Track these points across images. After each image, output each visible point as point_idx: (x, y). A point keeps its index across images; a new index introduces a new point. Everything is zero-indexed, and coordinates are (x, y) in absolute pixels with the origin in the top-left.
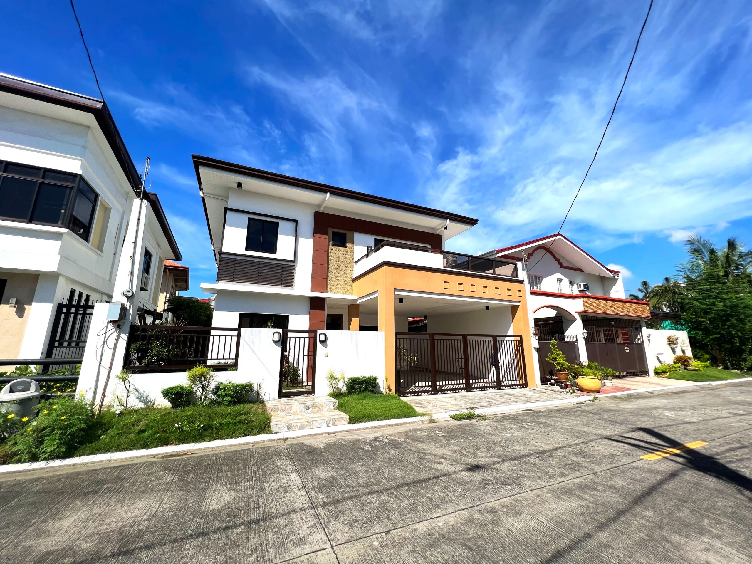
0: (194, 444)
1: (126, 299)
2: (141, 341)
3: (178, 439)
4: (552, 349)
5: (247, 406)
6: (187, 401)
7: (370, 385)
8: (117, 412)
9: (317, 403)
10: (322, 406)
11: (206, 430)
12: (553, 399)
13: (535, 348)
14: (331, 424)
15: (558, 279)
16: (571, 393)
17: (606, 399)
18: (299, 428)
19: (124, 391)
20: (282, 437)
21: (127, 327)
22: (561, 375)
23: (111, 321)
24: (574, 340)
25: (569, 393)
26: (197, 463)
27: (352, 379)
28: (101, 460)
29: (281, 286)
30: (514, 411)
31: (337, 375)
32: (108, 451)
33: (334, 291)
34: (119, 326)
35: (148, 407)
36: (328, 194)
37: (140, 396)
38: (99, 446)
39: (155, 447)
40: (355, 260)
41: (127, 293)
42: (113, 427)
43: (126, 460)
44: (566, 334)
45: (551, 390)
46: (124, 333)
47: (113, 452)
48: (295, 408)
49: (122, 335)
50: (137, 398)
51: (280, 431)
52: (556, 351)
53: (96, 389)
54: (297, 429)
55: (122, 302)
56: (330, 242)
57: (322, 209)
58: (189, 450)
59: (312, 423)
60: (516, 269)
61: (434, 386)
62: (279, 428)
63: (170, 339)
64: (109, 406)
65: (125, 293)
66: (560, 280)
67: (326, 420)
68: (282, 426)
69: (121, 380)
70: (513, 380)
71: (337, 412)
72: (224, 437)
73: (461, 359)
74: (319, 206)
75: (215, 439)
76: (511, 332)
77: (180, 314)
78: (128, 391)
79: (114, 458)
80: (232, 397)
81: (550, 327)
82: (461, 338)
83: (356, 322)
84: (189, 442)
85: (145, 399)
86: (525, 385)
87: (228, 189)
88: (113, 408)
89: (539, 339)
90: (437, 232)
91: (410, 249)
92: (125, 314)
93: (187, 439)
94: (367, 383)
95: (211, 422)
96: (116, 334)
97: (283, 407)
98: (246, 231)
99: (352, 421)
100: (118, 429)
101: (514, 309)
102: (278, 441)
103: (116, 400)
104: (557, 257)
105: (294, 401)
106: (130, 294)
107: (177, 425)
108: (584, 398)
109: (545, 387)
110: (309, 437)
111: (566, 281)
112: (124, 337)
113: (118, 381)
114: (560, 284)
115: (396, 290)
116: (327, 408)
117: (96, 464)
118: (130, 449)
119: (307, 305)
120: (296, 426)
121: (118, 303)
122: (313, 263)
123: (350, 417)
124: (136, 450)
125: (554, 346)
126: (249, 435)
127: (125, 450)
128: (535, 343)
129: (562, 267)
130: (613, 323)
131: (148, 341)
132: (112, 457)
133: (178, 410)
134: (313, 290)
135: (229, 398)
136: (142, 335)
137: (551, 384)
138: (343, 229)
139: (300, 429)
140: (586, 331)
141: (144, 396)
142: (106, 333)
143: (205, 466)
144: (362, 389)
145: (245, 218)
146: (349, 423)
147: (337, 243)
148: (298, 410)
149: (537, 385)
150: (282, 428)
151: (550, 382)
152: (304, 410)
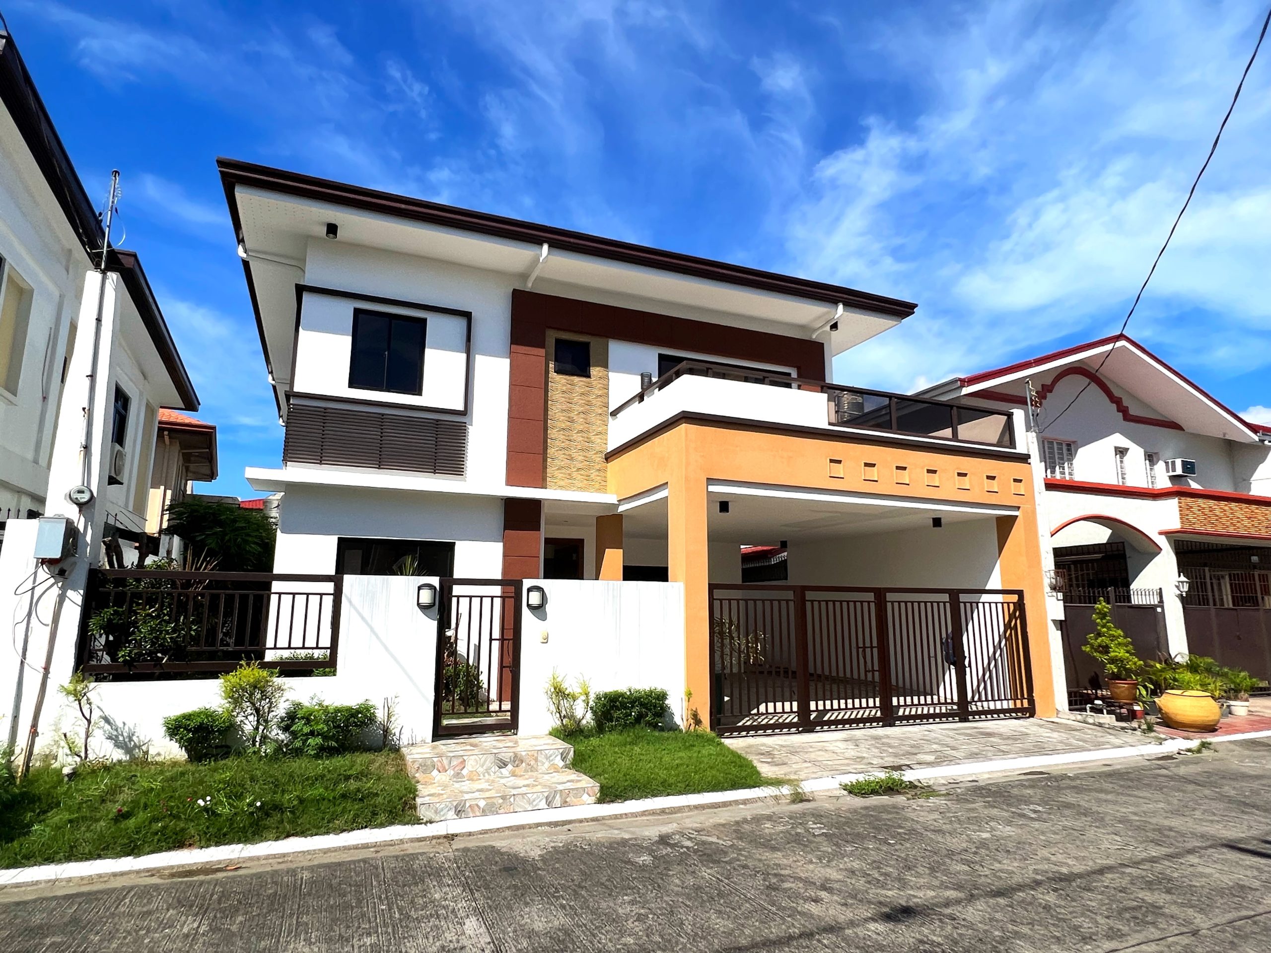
0: (241, 846)
1: (76, 509)
2: (113, 606)
3: (206, 833)
4: (1097, 624)
5: (361, 759)
6: (222, 747)
7: (650, 710)
8: (66, 771)
9: (524, 754)
10: (536, 760)
11: (268, 815)
12: (1098, 746)
13: (1054, 621)
14: (558, 801)
15: (1116, 448)
16: (1144, 731)
17: (1232, 747)
18: (483, 811)
19: (79, 722)
20: (444, 833)
21: (81, 574)
22: (1120, 687)
23: (44, 561)
24: (1155, 601)
25: (1138, 733)
26: (250, 891)
27: (606, 695)
28: (35, 879)
29: (435, 473)
30: (1000, 774)
31: (571, 686)
32: (49, 860)
33: (562, 483)
34: (62, 573)
35: (133, 760)
36: (545, 247)
37: (115, 733)
38: (29, 847)
39: (153, 852)
40: (611, 409)
41: (79, 496)
42: (58, 804)
43: (90, 880)
44: (1134, 586)
45: (1094, 724)
46: (75, 589)
47: (60, 861)
48: (471, 764)
49: (70, 593)
50: (110, 738)
51: (437, 819)
52: (1109, 629)
53: (16, 718)
54: (478, 814)
55: (67, 516)
56: (552, 365)
57: (530, 285)
58: (231, 860)
59: (512, 800)
60: (1009, 427)
61: (804, 711)
62: (436, 812)
63: (179, 600)
64: (47, 756)
65: (74, 496)
66: (1121, 452)
67: (546, 794)
68: (442, 806)
69: (71, 698)
70: (999, 700)
71: (573, 775)
72: (309, 829)
73: (872, 647)
74: (524, 276)
75: (288, 836)
76: (995, 582)
77: (199, 539)
78: (89, 721)
79: (63, 877)
80: (325, 737)
81: (1093, 569)
82: (871, 596)
83: (614, 558)
84: (230, 843)
85: (127, 740)
86: (1030, 712)
87: (305, 240)
88: (56, 760)
89: (1065, 600)
90: (814, 337)
91: (746, 380)
92: (75, 545)
93: (225, 835)
94: (642, 705)
95: (278, 797)
96: (55, 591)
97: (445, 762)
98: (348, 340)
99: (607, 795)
100: (69, 809)
101: (1005, 525)
102: (434, 841)
103: (63, 743)
104: (1117, 393)
105: (469, 747)
106: (85, 497)
107: (201, 802)
108: (1176, 744)
109: (1079, 717)
110: (507, 833)
111: (1136, 453)
112: (76, 597)
113: (65, 698)
114: (1121, 462)
115: (711, 481)
116: (547, 765)
117: (23, 889)
118: (99, 857)
119: (496, 519)
120: (476, 809)
121: (58, 518)
122: (511, 417)
123: (602, 788)
124: (112, 858)
125: (1103, 616)
126: (366, 827)
127: (87, 859)
128: (1055, 609)
129: (1127, 417)
130: (1255, 559)
131: (131, 606)
132: (59, 873)
133: (203, 768)
134: (510, 482)
135: (319, 740)
136: (116, 593)
137: (1093, 710)
138: (582, 333)
139: (484, 813)
140: (1186, 579)
141: (125, 734)
142: (33, 588)
143: (269, 897)
144: (631, 719)
145: (345, 310)
146: (600, 801)
147: (568, 367)
148: (481, 770)
149: (1058, 711)
150: (442, 810)
151: (1092, 703)
152: (493, 769)
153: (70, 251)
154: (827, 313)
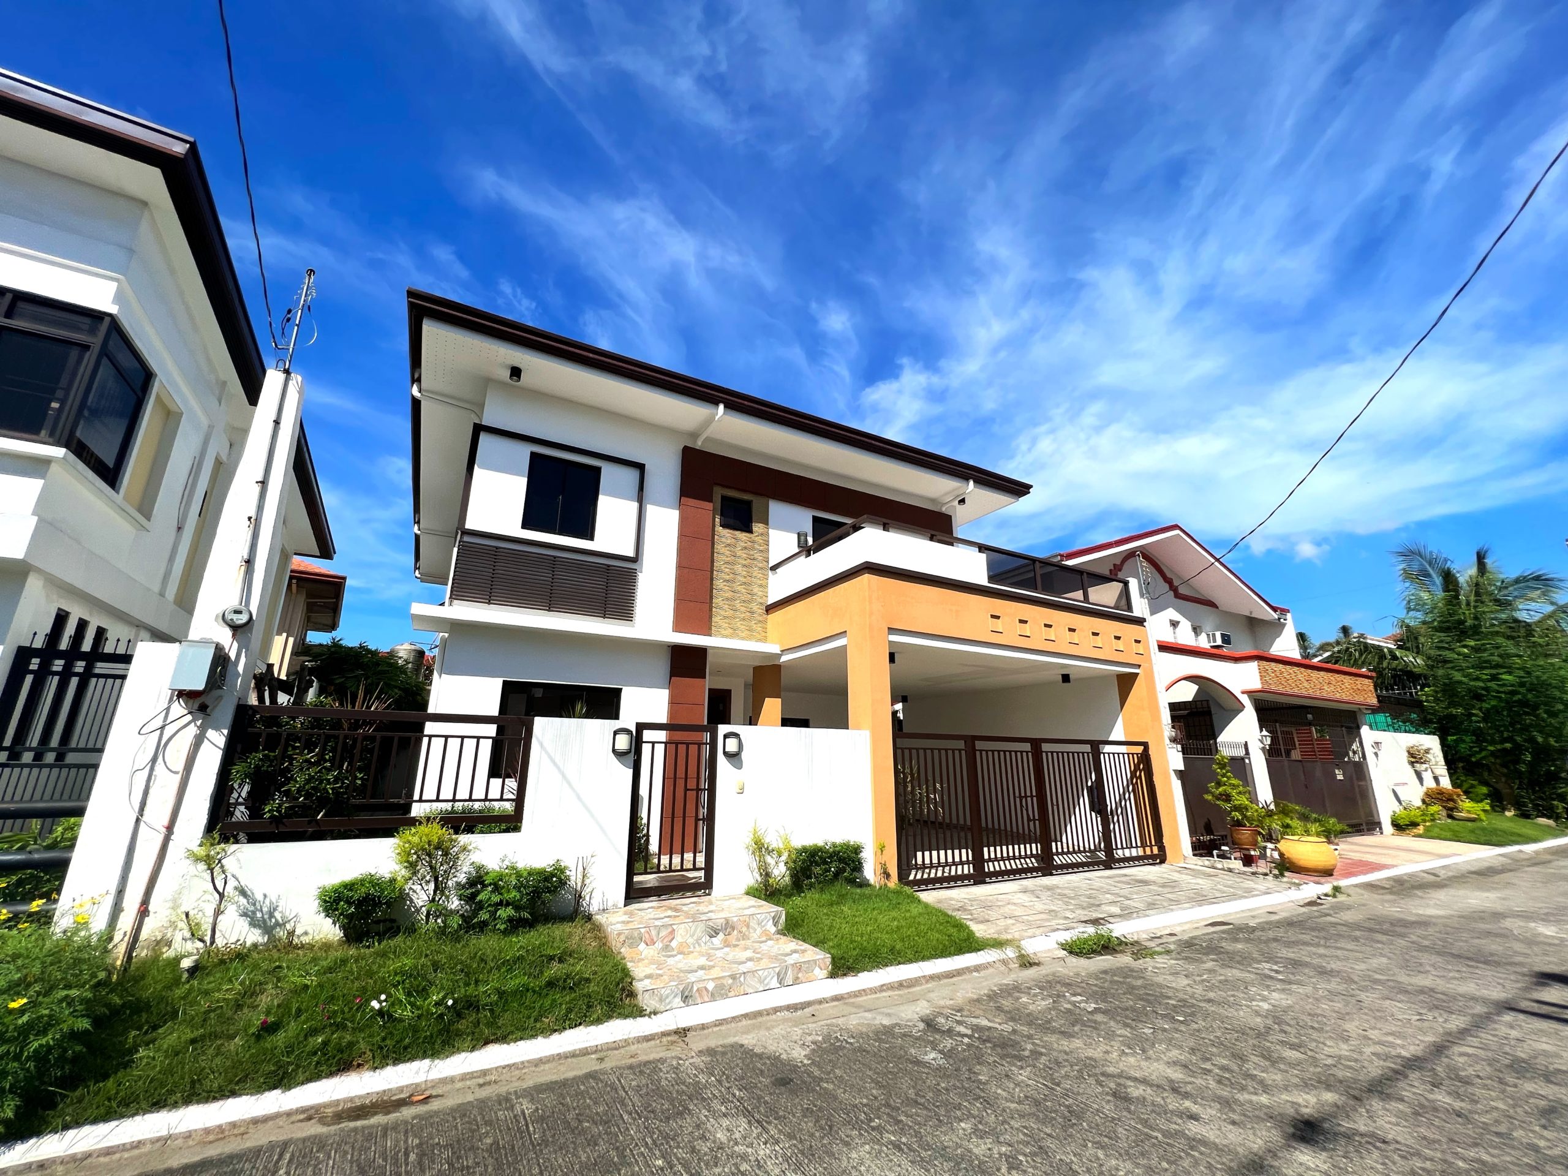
0: (427, 1062)
1: (228, 633)
2: (264, 750)
3: (381, 1048)
4: (1218, 774)
5: (559, 931)
6: (385, 921)
7: (848, 865)
8: (186, 963)
9: (735, 919)
10: (748, 926)
11: (459, 1015)
12: (1249, 893)
13: (1175, 771)
14: (790, 979)
15: (1171, 621)
16: (1276, 877)
17: (1358, 890)
18: (712, 994)
19: (207, 897)
20: (673, 1027)
21: (226, 712)
22: (1243, 834)
23: (181, 694)
24: (1242, 753)
25: (1270, 878)
27: (804, 850)
28: (136, 1139)
29: (604, 617)
30: (1192, 926)
32: (158, 1105)
33: (725, 632)
34: (203, 708)
35: (272, 939)
36: (721, 407)
37: (252, 908)
38: (130, 1087)
39: (309, 1080)
40: (771, 564)
41: (235, 617)
42: (175, 1014)
43: (220, 1133)
44: (1220, 739)
45: (1223, 869)
46: (217, 728)
47: (175, 1105)
48: (682, 934)
49: (211, 734)
50: (245, 914)
51: (662, 1008)
52: (1229, 778)
53: (120, 893)
54: (706, 999)
55: (215, 640)
56: (717, 520)
57: (700, 443)
58: (417, 1085)
59: (742, 979)
60: (1126, 593)
61: (980, 862)
62: (661, 1000)
63: (345, 743)
64: (158, 943)
65: (229, 617)
66: (1174, 624)
67: (777, 970)
68: (667, 990)
69: (202, 866)
70: (1127, 848)
71: (789, 944)
72: (512, 1033)
74: (694, 435)
75: (487, 1043)
76: (1118, 733)
78: (222, 896)
79: (177, 1131)
80: (517, 908)
82: (1028, 747)
83: (772, 707)
84: (412, 1059)
85: (266, 917)
86: (1161, 858)
87: (486, 383)
88: (170, 947)
89: (1184, 752)
90: (944, 510)
92: (223, 675)
93: (405, 1048)
94: (841, 860)
95: (471, 990)
96: (192, 731)
97: (654, 933)
98: (526, 480)
99: (841, 967)
100: (190, 1023)
101: (1126, 683)
102: (664, 1039)
103: (183, 925)
104: (1169, 575)
105: (669, 913)
106: (243, 619)
107: (375, 1004)
108: (1312, 890)
109: (1207, 863)
110: (744, 1022)
111: (1185, 625)
112: (217, 738)
113: (192, 868)
114: (1174, 633)
115: (892, 631)
116: (759, 931)
117: (117, 1156)
118: (234, 1094)
119: (663, 666)
120: (705, 992)
121: (204, 642)
122: (680, 566)
123: (833, 958)
124: (252, 1094)
125: (1223, 766)
126: (580, 1024)
127: (215, 1099)
128: (1175, 759)
129: (1178, 595)
130: (1310, 716)
131: (285, 750)
132: (173, 1125)
133: (368, 951)
134: (678, 627)
135: (510, 911)
136: (269, 735)
137: (1220, 855)
138: (745, 491)
139: (713, 997)
140: (1267, 734)
141: (265, 909)
142: (162, 728)
144: (830, 875)
145: (524, 452)
146: (833, 975)
147: (731, 522)
148: (690, 941)
149: (1185, 858)
150: (667, 997)
151: (1220, 849)
152: (703, 939)
153: (224, 383)
154: (959, 488)
